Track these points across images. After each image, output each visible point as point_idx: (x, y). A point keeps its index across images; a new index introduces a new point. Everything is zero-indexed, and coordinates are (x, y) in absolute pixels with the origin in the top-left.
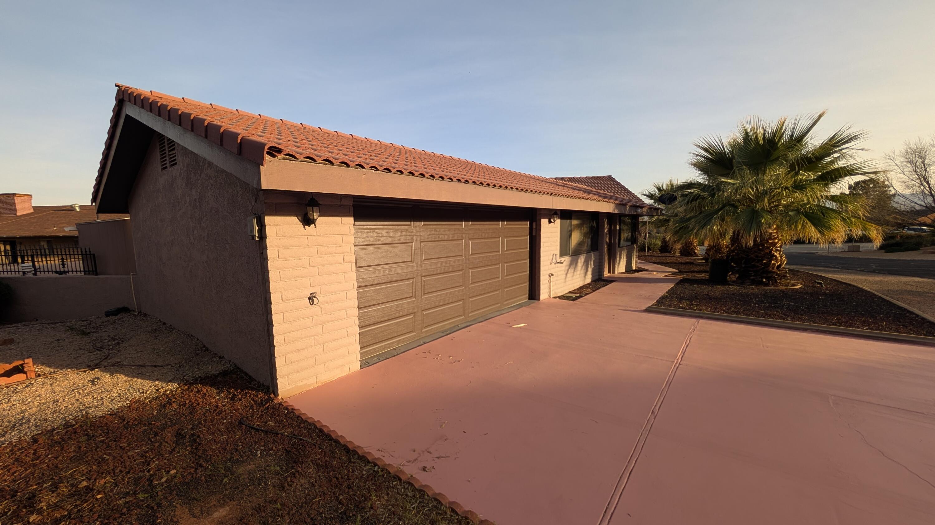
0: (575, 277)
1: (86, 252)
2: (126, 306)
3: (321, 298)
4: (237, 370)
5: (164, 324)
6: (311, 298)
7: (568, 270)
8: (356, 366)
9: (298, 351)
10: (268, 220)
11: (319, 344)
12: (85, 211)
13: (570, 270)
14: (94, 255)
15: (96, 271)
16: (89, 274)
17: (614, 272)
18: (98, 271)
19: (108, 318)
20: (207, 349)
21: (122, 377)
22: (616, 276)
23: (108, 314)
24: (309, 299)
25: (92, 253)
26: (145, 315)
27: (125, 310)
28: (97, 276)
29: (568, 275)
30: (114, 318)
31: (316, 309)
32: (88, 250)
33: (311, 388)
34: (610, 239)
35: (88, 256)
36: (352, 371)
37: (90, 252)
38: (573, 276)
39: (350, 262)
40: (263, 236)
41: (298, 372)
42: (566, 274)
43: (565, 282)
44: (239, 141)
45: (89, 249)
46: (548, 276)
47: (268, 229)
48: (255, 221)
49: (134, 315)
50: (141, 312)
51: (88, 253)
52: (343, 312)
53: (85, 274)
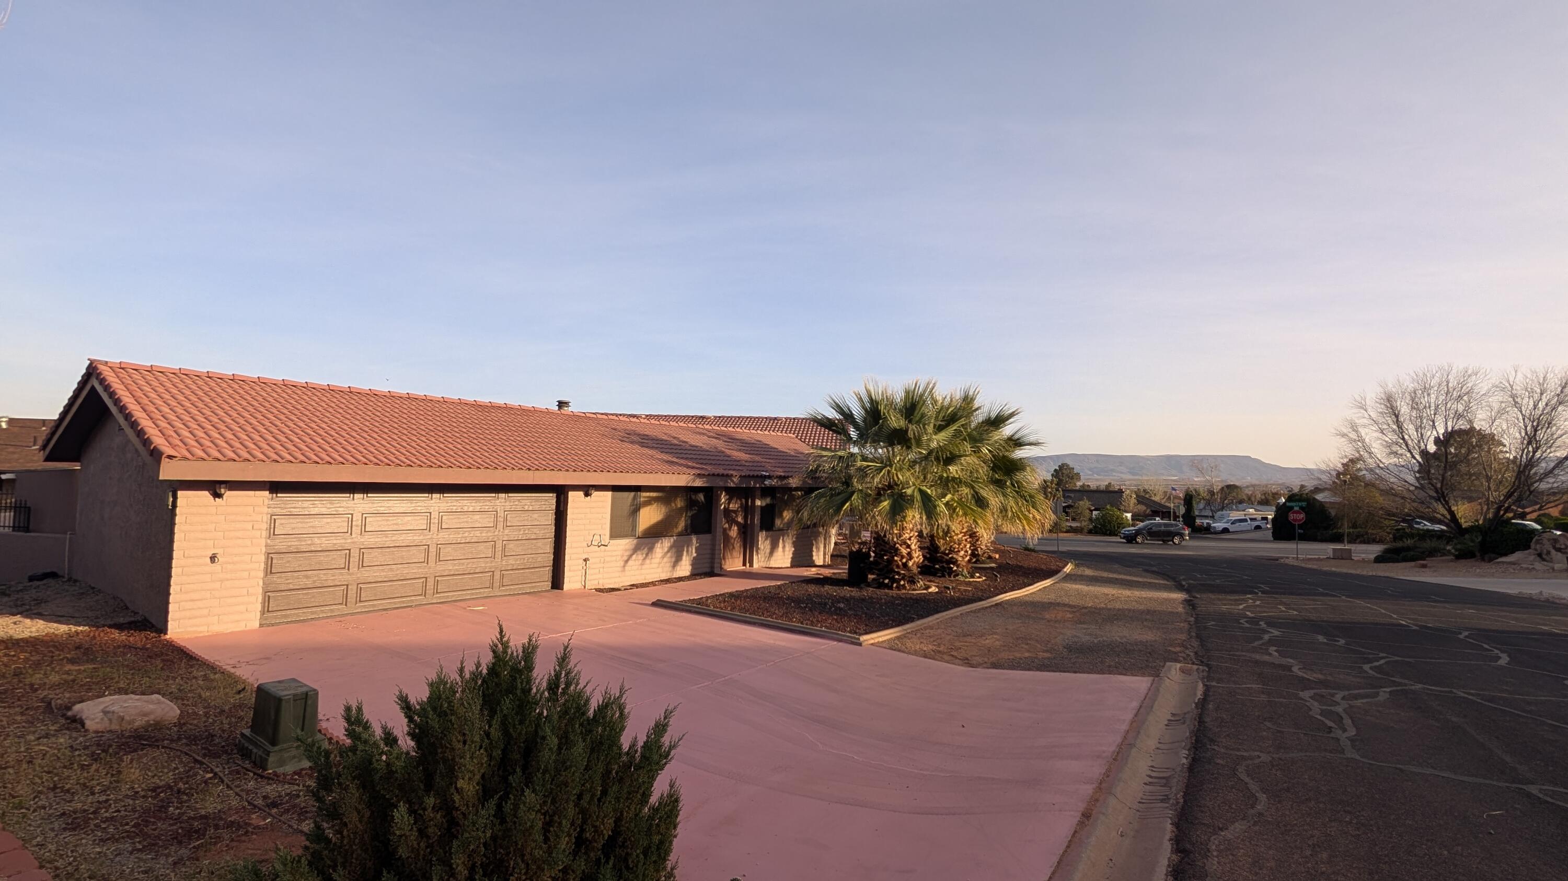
0: (644, 567)
1: (21, 504)
2: (55, 570)
3: (221, 559)
4: (146, 620)
5: (93, 588)
6: (213, 558)
7: (631, 556)
8: (256, 624)
9: (192, 600)
10: (180, 493)
11: (216, 598)
12: (16, 430)
13: (634, 556)
14: (29, 508)
15: (28, 527)
16: (19, 531)
17: (751, 565)
18: (31, 527)
19: (31, 583)
20: (127, 608)
21: (41, 622)
22: (754, 571)
23: (31, 579)
24: (211, 558)
25: (28, 506)
26: (76, 581)
27: (53, 575)
28: (28, 534)
29: (630, 563)
30: (38, 583)
31: (216, 567)
32: (23, 503)
33: (201, 635)
34: (745, 518)
35: (23, 509)
36: (248, 628)
37: (26, 504)
38: (642, 564)
39: (260, 529)
40: (174, 505)
41: (190, 618)
42: (627, 561)
43: (624, 571)
44: (152, 448)
45: (26, 501)
46: (582, 561)
47: (179, 501)
48: (170, 494)
49: (63, 582)
50: (71, 578)
51: (23, 505)
52: (247, 573)
53: (13, 530)
